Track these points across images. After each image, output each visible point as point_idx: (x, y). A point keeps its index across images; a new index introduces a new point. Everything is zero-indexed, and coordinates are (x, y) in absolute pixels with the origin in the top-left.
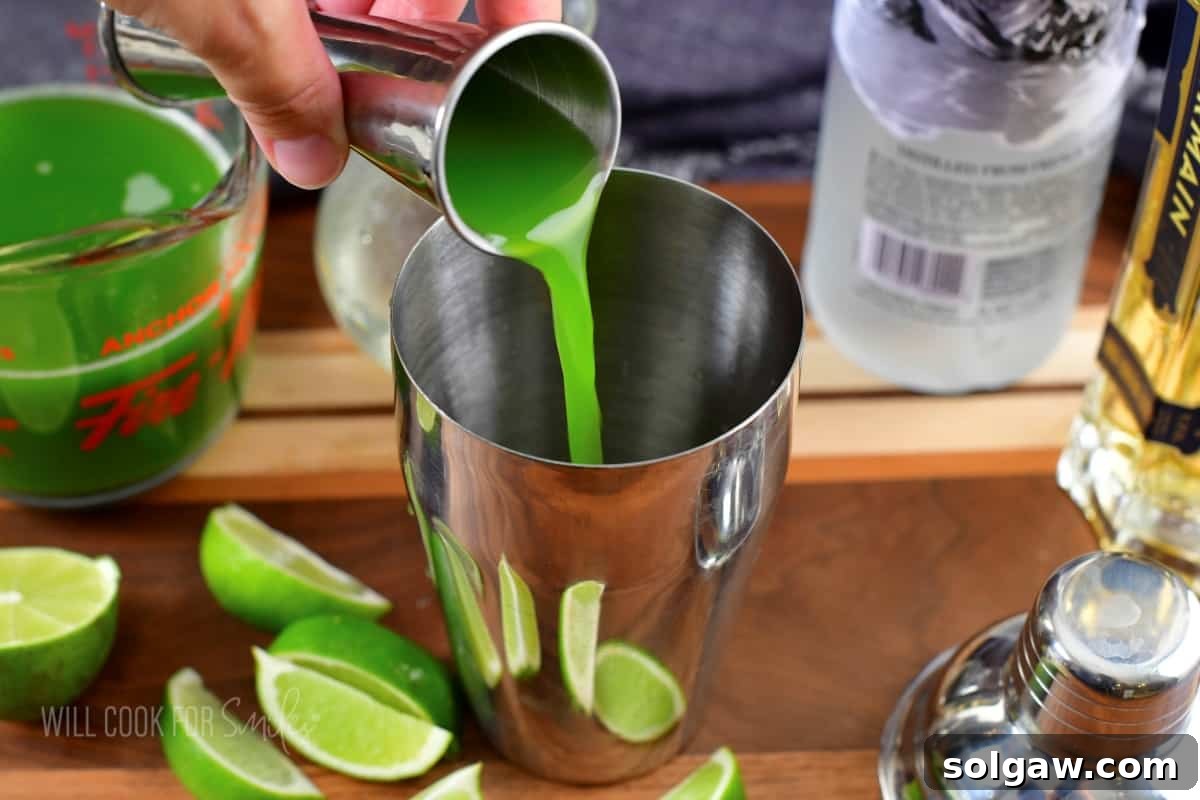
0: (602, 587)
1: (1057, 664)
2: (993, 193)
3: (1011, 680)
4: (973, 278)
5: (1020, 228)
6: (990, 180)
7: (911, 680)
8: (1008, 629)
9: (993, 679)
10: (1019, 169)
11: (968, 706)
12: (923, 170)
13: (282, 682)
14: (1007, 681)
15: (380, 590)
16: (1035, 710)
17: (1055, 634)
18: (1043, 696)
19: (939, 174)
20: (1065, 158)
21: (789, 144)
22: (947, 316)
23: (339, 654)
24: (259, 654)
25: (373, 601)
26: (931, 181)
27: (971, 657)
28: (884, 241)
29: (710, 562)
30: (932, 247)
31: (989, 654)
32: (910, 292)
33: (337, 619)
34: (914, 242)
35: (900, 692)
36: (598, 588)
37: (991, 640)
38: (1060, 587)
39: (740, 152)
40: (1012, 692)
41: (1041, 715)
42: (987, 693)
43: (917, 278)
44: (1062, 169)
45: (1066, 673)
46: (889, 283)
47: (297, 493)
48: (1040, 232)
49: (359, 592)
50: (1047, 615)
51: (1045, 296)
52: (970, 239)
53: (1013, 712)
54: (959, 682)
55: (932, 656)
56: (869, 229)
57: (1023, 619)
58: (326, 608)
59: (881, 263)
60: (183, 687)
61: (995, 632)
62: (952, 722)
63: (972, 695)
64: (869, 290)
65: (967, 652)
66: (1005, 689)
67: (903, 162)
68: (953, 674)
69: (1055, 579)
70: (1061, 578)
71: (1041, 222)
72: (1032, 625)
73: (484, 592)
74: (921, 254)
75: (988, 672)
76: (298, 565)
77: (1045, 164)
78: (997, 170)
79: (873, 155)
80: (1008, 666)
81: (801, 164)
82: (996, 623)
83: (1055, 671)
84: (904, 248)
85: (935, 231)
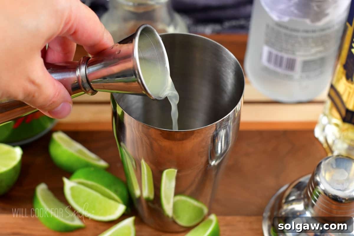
0: (176, 171)
1: (320, 191)
2: (306, 39)
3: (306, 196)
4: (298, 66)
5: (313, 51)
6: (305, 35)
7: (274, 194)
8: (306, 179)
9: (300, 195)
10: (314, 31)
11: (291, 204)
12: (283, 31)
13: (72, 189)
14: (304, 196)
15: (105, 160)
16: (313, 205)
17: (320, 181)
18: (315, 201)
19: (288, 32)
20: (329, 28)
21: (242, 22)
22: (290, 78)
23: (92, 180)
24: (65, 180)
25: (103, 164)
26: (285, 35)
27: (294, 187)
28: (270, 54)
29: (213, 163)
30: (286, 56)
31: (299, 187)
32: (278, 70)
33: (92, 169)
34: (280, 54)
35: (270, 198)
36: (175, 172)
37: (300, 182)
38: (322, 166)
39: (227, 24)
40: (306, 200)
41: (315, 207)
42: (298, 200)
43: (280, 65)
44: (328, 32)
45: (323, 194)
46: (272, 67)
47: (81, 128)
48: (320, 52)
49: (99, 161)
50: (317, 175)
51: (322, 73)
52: (298, 53)
53: (306, 206)
54: (289, 196)
55: (281, 187)
56: (266, 50)
57: (310, 176)
58: (87, 165)
59: (269, 60)
60: (41, 189)
61: (302, 180)
62: (286, 210)
63: (293, 200)
64: (266, 69)
65: (292, 186)
66: (304, 199)
67: (277, 28)
68: (287, 193)
69: (320, 163)
70: (323, 163)
71: (321, 48)
72: (313, 178)
73: (136, 168)
74: (282, 58)
75: (299, 192)
76: (80, 152)
77: (323, 30)
78: (307, 31)
79: (268, 26)
80: (305, 191)
81: (245, 28)
82: (302, 177)
83: (320, 193)
84: (277, 56)
85: (287, 51)
